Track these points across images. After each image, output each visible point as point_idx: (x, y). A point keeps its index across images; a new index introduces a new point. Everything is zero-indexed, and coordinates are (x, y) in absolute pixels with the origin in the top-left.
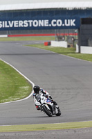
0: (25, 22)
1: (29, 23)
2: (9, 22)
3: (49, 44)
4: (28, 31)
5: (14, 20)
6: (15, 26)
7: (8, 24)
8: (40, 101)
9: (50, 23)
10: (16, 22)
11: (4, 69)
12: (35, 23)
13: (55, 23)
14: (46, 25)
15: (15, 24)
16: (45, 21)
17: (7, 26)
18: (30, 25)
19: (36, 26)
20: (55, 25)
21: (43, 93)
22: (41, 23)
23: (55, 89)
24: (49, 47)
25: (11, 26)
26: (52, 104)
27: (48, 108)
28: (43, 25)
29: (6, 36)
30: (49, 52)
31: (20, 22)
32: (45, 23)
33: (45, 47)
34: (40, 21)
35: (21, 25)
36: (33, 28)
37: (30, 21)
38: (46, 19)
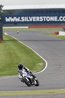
0: (41, 18)
1: (43, 18)
2: (30, 17)
3: (58, 33)
4: (43, 24)
5: (33, 16)
6: (34, 20)
7: (29, 19)
8: (22, 75)
9: (58, 18)
10: (34, 18)
11: (26, 51)
12: (48, 19)
13: (62, 19)
14: (55, 20)
15: (34, 19)
16: (55, 17)
17: (28, 21)
18: (45, 20)
19: (49, 20)
20: (62, 20)
21: (25, 69)
22: (52, 19)
23: (61, 65)
24: (57, 35)
25: (31, 20)
26: (31, 77)
27: (28, 80)
28: (53, 20)
29: (27, 27)
30: (58, 39)
31: (37, 17)
32: (55, 19)
33: (55, 35)
34: (51, 17)
35: (38, 20)
36: (46, 22)
37: (45, 17)
38: (56, 16)
